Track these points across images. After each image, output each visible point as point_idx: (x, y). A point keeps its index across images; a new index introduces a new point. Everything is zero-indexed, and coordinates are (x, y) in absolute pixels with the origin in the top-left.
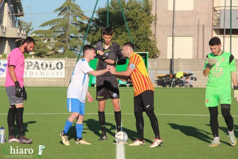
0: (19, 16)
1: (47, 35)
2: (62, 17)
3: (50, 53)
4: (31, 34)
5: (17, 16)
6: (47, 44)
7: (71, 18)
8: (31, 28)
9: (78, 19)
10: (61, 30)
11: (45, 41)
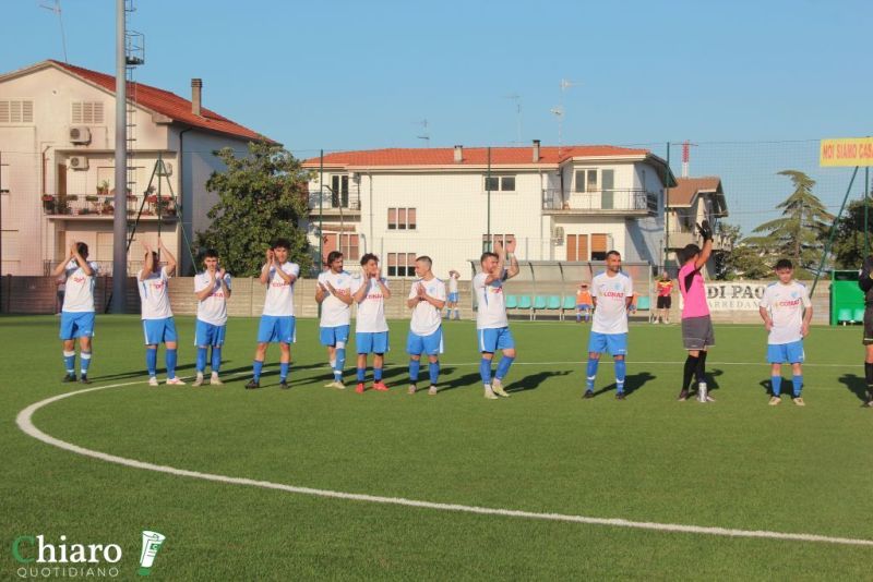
0: (720, 217)
1: (764, 245)
2: (788, 216)
3: (769, 272)
4: (739, 243)
5: (717, 217)
6: (763, 258)
7: (804, 217)
8: (738, 234)
9: (816, 219)
10: (788, 236)
11: (762, 255)
